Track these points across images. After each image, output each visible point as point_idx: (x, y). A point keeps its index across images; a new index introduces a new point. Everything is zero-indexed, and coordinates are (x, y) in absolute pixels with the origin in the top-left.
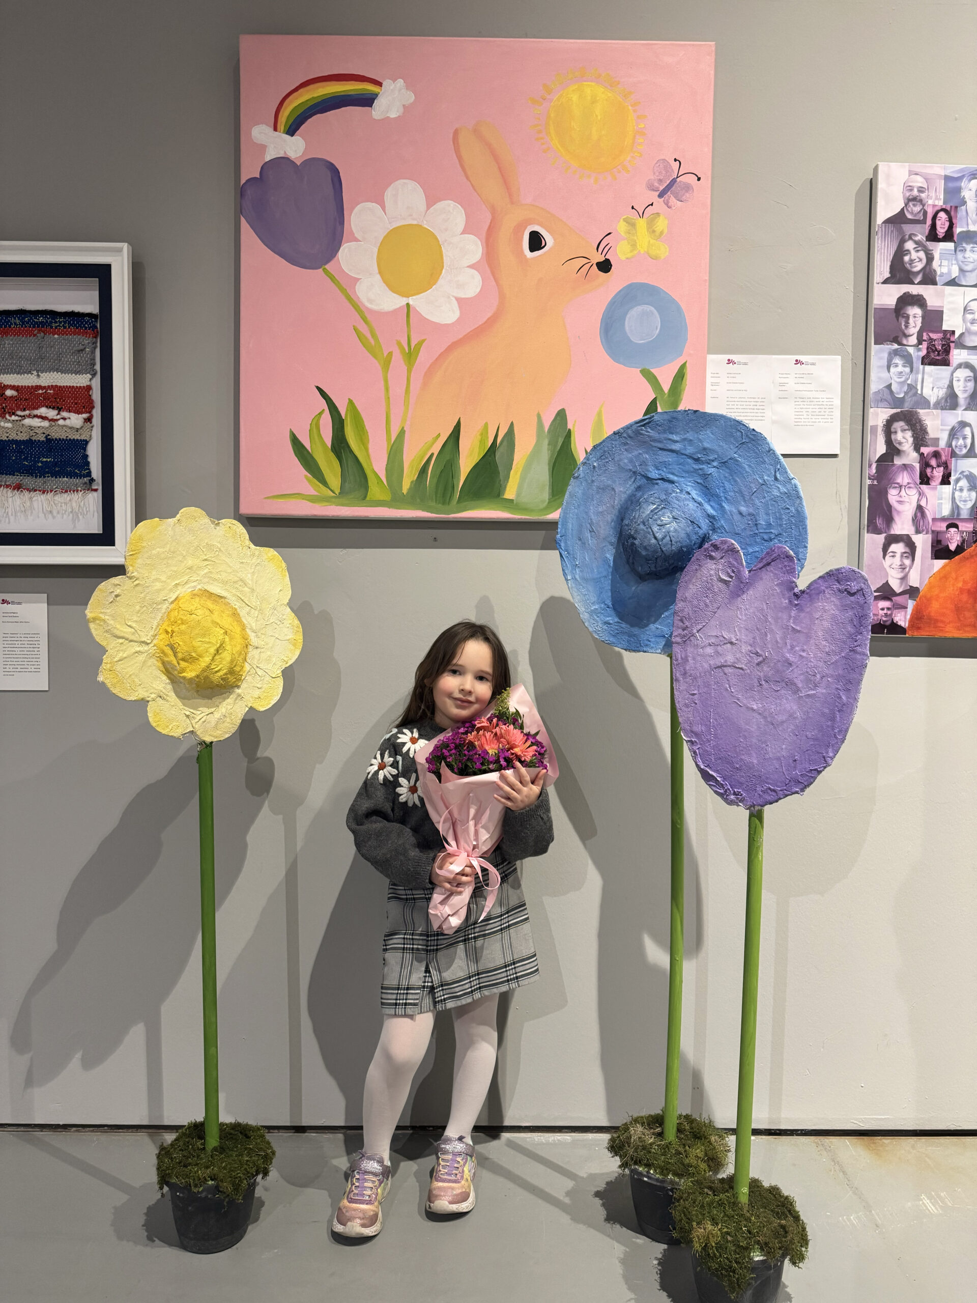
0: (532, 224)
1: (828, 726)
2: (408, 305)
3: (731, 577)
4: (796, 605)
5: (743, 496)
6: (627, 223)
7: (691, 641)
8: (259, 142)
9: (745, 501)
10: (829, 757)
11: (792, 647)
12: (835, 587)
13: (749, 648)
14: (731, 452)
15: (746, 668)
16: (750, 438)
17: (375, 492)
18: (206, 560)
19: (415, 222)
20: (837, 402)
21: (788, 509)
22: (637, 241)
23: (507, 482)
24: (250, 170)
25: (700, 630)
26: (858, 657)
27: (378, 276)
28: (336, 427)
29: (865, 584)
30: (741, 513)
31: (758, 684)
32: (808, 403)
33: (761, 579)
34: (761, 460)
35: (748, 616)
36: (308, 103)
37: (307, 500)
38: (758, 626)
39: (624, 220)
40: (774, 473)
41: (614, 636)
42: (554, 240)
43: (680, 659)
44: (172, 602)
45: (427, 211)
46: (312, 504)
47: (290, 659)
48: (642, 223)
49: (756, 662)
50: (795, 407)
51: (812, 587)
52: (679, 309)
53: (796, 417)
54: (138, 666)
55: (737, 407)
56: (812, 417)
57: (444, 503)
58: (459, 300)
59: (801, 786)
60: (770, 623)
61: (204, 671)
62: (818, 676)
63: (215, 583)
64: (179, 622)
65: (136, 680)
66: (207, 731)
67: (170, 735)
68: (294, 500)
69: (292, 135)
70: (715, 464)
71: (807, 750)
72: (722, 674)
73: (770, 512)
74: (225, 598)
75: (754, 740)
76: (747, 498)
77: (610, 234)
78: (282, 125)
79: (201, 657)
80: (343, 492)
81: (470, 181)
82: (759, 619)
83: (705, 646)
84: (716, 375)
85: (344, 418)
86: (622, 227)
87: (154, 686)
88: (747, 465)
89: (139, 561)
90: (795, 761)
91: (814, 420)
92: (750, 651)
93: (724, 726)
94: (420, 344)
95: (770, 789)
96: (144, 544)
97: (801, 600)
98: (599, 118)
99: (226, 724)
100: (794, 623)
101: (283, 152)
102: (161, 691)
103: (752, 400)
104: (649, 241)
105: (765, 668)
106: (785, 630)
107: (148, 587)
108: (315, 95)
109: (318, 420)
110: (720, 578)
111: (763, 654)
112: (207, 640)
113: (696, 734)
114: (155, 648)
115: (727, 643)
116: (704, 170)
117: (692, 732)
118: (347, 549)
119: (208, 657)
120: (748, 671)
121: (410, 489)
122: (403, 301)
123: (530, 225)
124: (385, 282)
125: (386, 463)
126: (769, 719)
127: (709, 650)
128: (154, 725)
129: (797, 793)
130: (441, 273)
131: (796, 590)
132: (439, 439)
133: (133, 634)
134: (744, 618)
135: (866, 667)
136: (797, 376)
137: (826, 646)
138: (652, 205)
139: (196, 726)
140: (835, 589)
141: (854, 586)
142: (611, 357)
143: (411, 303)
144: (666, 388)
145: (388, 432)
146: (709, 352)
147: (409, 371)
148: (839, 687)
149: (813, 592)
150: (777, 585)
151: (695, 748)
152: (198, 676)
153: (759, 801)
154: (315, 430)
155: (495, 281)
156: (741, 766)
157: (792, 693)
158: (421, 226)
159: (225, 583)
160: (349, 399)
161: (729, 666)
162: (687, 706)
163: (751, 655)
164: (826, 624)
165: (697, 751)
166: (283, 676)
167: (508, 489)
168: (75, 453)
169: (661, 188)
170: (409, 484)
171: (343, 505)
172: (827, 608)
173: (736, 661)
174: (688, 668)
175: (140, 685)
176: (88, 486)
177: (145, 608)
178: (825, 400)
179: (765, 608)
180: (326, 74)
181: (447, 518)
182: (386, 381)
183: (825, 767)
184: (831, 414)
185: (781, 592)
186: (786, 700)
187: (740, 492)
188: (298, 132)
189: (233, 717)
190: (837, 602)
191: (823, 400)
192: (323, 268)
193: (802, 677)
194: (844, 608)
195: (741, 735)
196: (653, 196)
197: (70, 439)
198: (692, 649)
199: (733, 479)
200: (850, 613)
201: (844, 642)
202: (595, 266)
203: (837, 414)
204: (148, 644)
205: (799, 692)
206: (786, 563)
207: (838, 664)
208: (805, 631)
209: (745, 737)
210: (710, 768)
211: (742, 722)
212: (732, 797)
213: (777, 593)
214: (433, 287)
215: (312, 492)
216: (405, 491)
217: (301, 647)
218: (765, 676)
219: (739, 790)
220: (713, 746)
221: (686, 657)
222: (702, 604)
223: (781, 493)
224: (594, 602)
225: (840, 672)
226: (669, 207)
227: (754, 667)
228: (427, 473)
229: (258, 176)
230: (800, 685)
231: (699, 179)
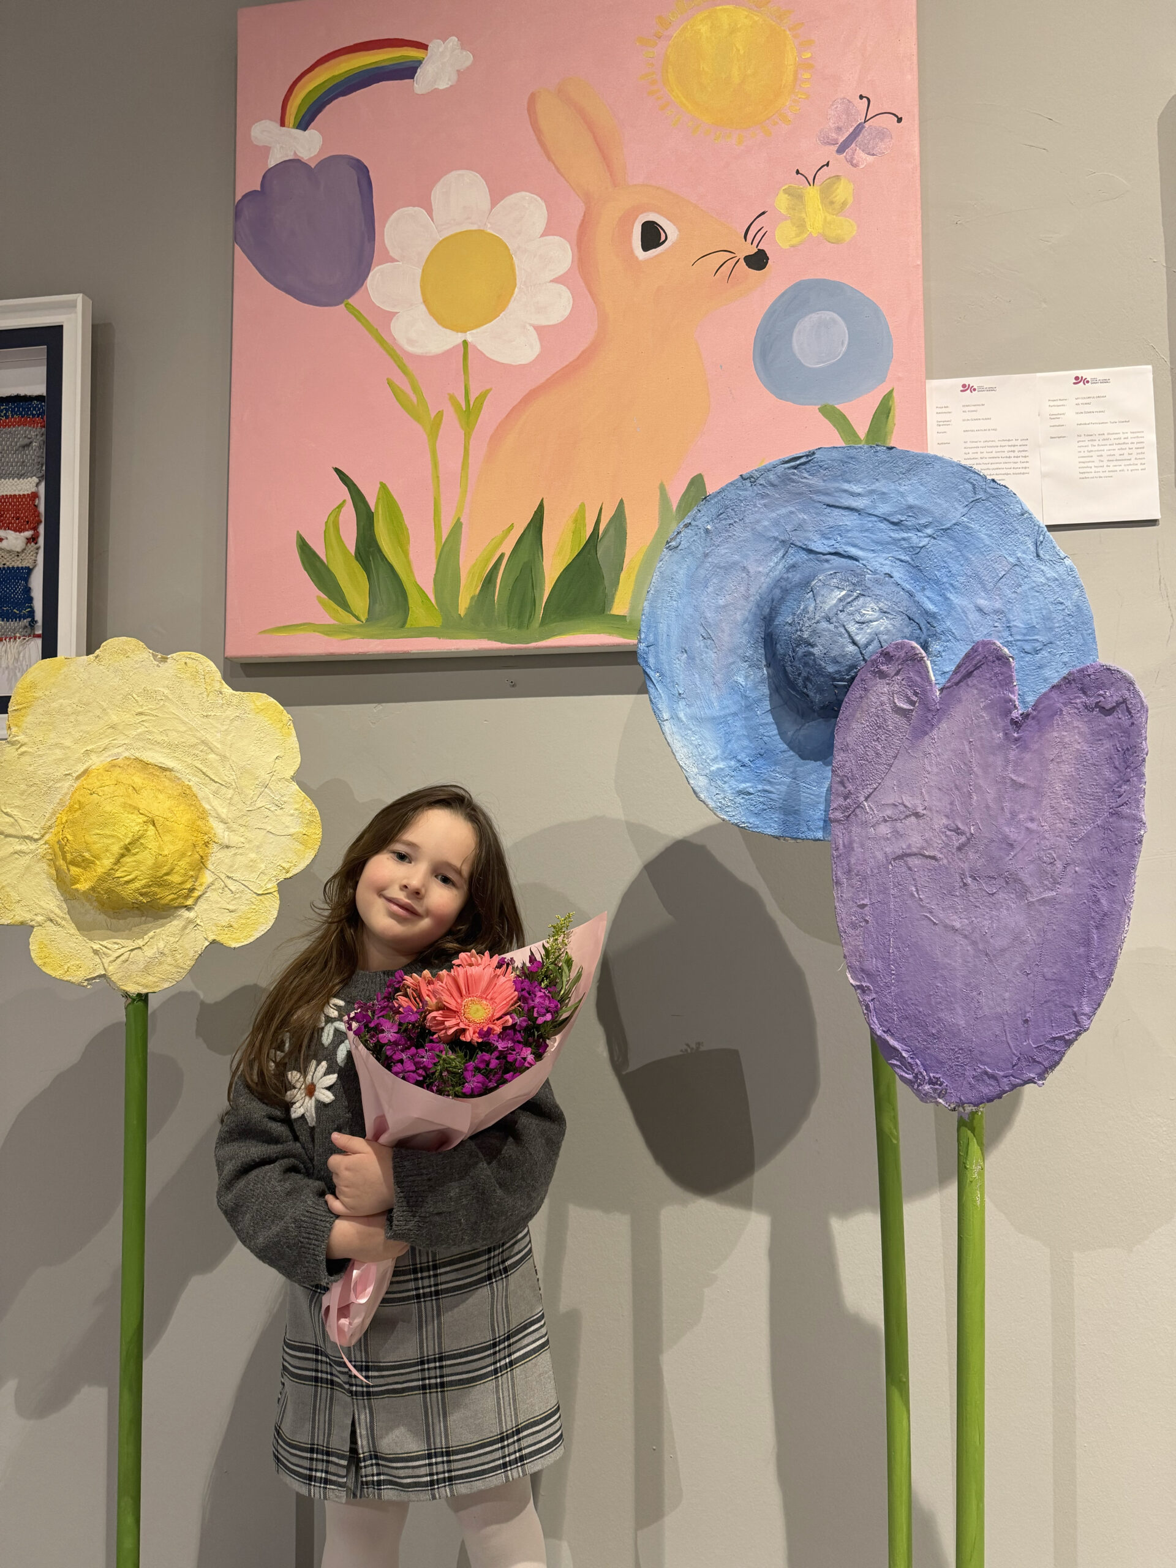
0: (645, 212)
1: (1079, 956)
2: (465, 342)
3: (913, 703)
4: (1017, 740)
5: (982, 583)
6: (789, 195)
7: (856, 815)
8: (261, 144)
9: (985, 590)
10: (1083, 1014)
11: (1014, 815)
12: (1078, 701)
13: (945, 821)
14: (956, 513)
15: (941, 856)
16: (988, 493)
17: (418, 614)
18: (141, 714)
19: (475, 227)
20: (1151, 437)
21: (1062, 603)
22: (806, 220)
23: (616, 590)
24: (248, 181)
25: (869, 796)
26: (1125, 824)
27: (423, 307)
28: (362, 524)
29: (1129, 690)
30: (980, 610)
31: (961, 884)
32: (1101, 443)
33: (960, 701)
34: (1010, 527)
35: (942, 767)
36: (326, 84)
37: (319, 632)
38: (957, 782)
39: (786, 191)
40: (1033, 549)
41: (757, 814)
42: (680, 231)
43: (841, 847)
44: (78, 778)
45: (492, 209)
46: (327, 637)
47: (295, 865)
48: (812, 194)
49: (957, 844)
50: (1080, 449)
51: (1041, 706)
52: (876, 310)
53: (1083, 465)
54: (16, 874)
55: (982, 455)
56: (1109, 463)
57: (520, 627)
58: (539, 329)
59: (1039, 1069)
60: (977, 776)
61: (101, 880)
62: (1059, 865)
63: (157, 748)
64: (77, 806)
65: (12, 894)
66: (130, 976)
67: (65, 979)
68: (302, 633)
69: (305, 129)
70: (929, 531)
71: (1045, 1002)
72: (904, 869)
73: (1031, 607)
74: (170, 770)
75: (959, 985)
76: (990, 586)
77: (763, 213)
78: (291, 118)
79: (98, 859)
80: (372, 617)
81: (553, 163)
82: (959, 769)
83: (878, 823)
84: (944, 410)
85: (373, 510)
86: (782, 202)
87: (42, 903)
88: (986, 534)
89: (29, 719)
90: (1026, 1021)
91: (1111, 468)
92: (946, 827)
93: (911, 960)
94: (483, 396)
95: (986, 1073)
96: (39, 694)
97: (1024, 731)
98: (742, 52)
99: (165, 967)
100: (1015, 771)
101: (292, 153)
102: (52, 912)
103: (1007, 443)
104: (825, 217)
105: (971, 855)
106: (1000, 786)
107: (40, 756)
108: (337, 73)
109: (337, 516)
110: (896, 706)
111: (967, 830)
112: (108, 833)
113: (869, 975)
114: (47, 846)
115: (910, 816)
116: (909, 106)
117: (863, 970)
118: (384, 704)
119: (109, 858)
120: (945, 861)
121: (469, 609)
122: (457, 338)
123: (642, 213)
124: (432, 313)
125: (434, 573)
126: (981, 946)
127: (884, 829)
128: (38, 962)
129: (1031, 1081)
130: (513, 293)
131: (1015, 714)
132: (512, 532)
133: (12, 825)
134: (935, 770)
135: (1140, 842)
136: (1080, 401)
137: (1069, 808)
138: (827, 165)
139: (111, 968)
140: (1079, 706)
141: (1111, 697)
142: (773, 393)
143: (470, 339)
144: (862, 431)
145: (437, 526)
146: (930, 376)
147: (468, 436)
148: (1095, 882)
149: (1043, 713)
150: (985, 708)
151: (868, 998)
152: (93, 889)
153: (970, 1096)
154: (332, 529)
155: (593, 298)
156: (939, 1032)
157: (1017, 897)
158: (483, 231)
159: (172, 747)
160: (381, 483)
161: (915, 854)
162: (854, 926)
163: (948, 833)
164: (1066, 769)
165: (871, 1005)
166: (279, 891)
167: (617, 600)
168: (14, 587)
169: (841, 140)
170: (469, 601)
171: (372, 637)
172: (1067, 740)
173: (925, 845)
174: (853, 861)
175: (19, 901)
176: (29, 631)
177: (33, 789)
178: (1130, 435)
179: (967, 749)
180: (352, 44)
181: (525, 649)
182: (434, 453)
183: (1078, 1034)
184: (1141, 456)
185: (992, 719)
186: (1008, 910)
187: (977, 576)
188: (312, 124)
189: (179, 956)
190: (1085, 729)
191: (1126, 435)
192: (345, 303)
193: (1032, 866)
194: (1096, 736)
195: (937, 974)
196: (829, 153)
197: (8, 568)
198: (859, 830)
199: (962, 555)
200: (1108, 745)
201: (1100, 800)
202: (742, 262)
203: (1152, 456)
204: (36, 840)
205: (1029, 895)
206: (997, 670)
207: (1092, 840)
208: (1033, 785)
209: (944, 980)
210: (892, 1035)
211: (938, 952)
212: (927, 1087)
213: (985, 721)
214: (501, 315)
215: (328, 620)
216: (462, 611)
217: (317, 847)
218: (971, 869)
219: (938, 1076)
220: (896, 995)
221: (851, 842)
222: (871, 753)
223: (1048, 579)
224: (716, 757)
225: (1097, 854)
226: (855, 166)
227: (953, 854)
228: (495, 587)
229: (259, 189)
230: (1029, 883)
231: (900, 120)
